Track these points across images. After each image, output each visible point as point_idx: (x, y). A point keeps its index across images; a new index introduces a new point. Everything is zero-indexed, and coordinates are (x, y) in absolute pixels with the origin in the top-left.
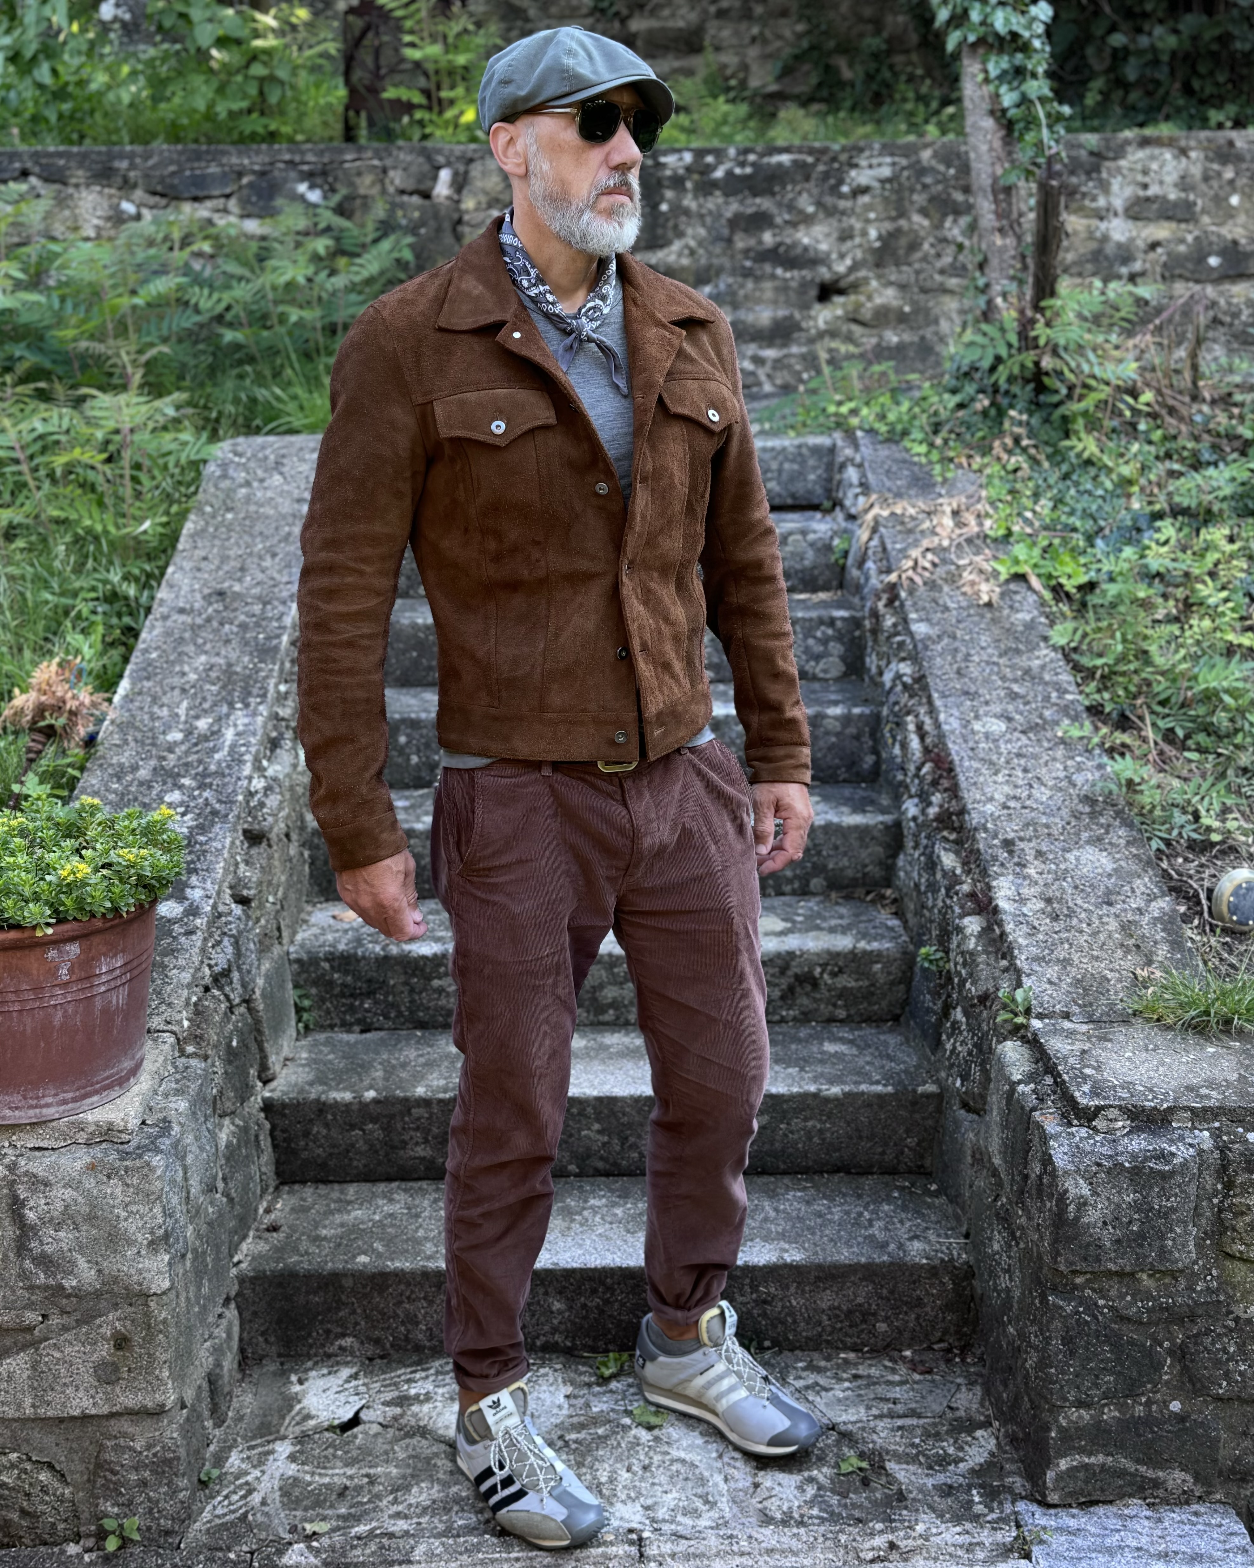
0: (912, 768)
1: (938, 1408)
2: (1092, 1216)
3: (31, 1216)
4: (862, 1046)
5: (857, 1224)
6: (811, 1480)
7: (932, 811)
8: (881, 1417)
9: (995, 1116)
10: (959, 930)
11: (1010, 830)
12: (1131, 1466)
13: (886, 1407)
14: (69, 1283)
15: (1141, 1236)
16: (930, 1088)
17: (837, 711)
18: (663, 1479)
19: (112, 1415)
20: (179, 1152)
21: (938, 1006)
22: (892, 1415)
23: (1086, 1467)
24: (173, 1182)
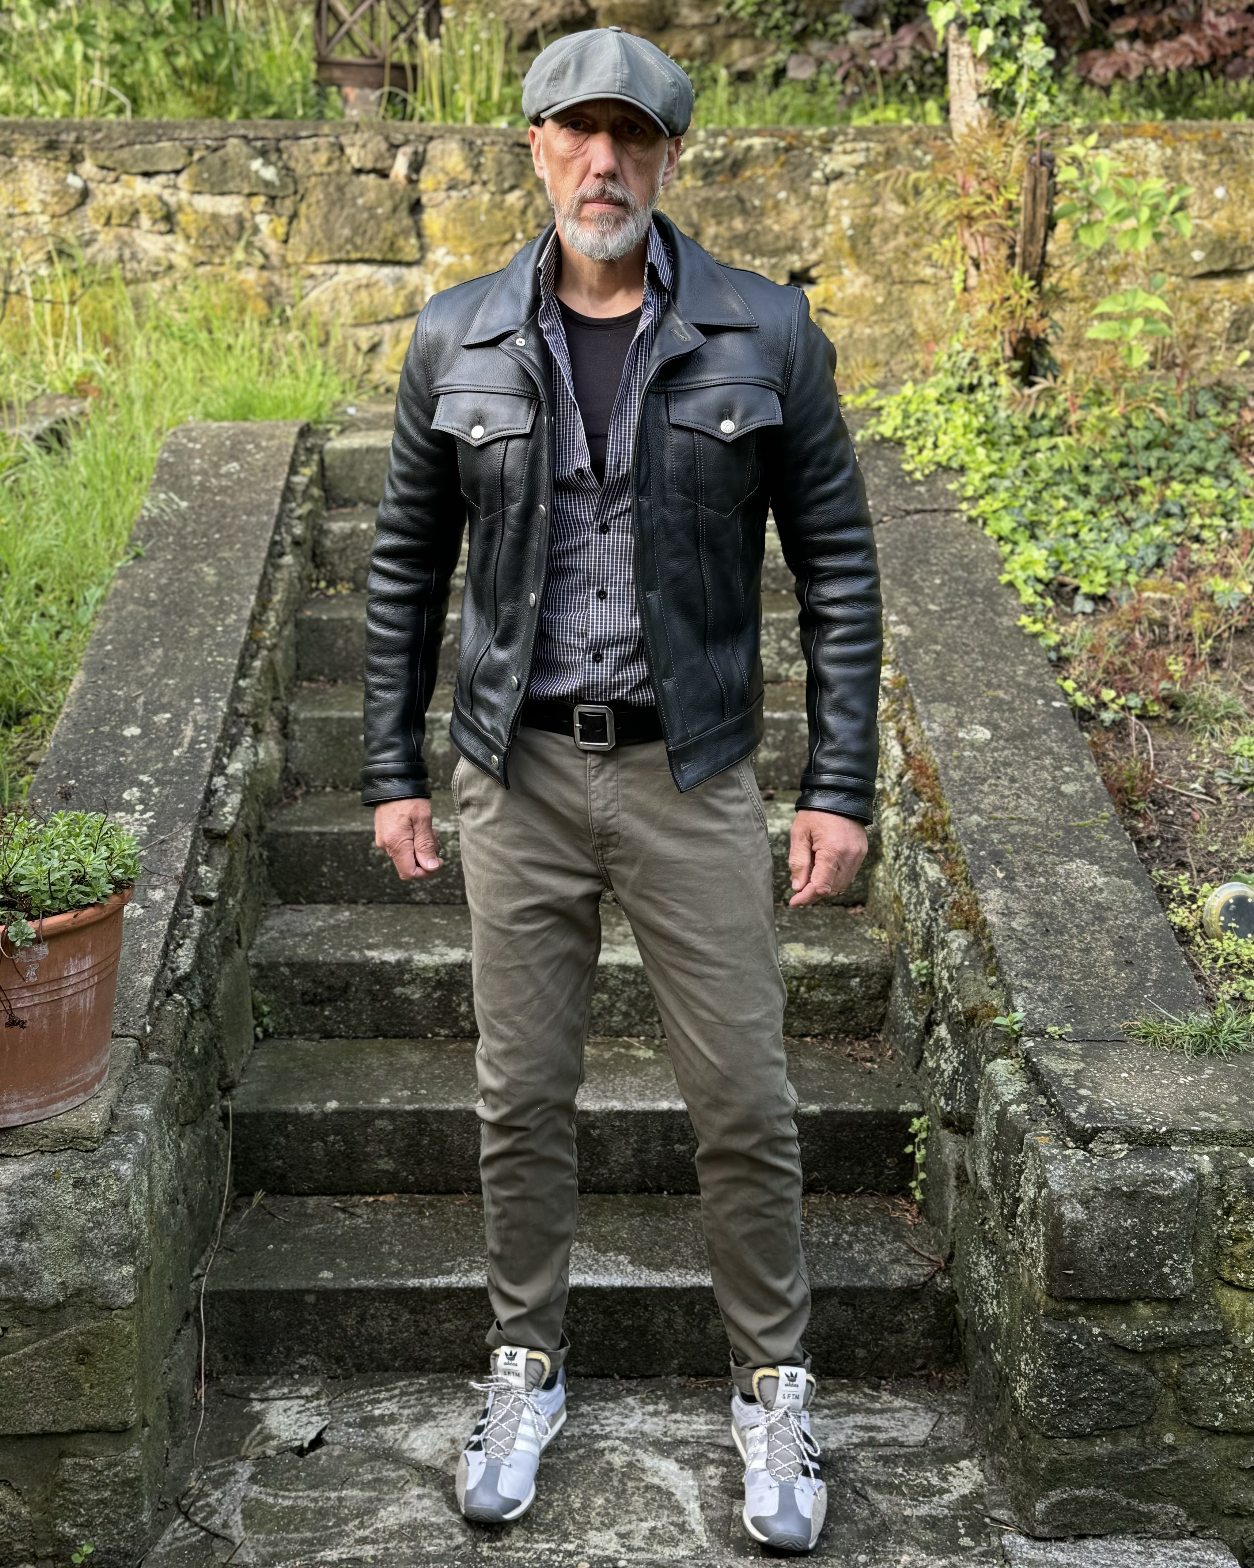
1: (920, 1438)
2: (1086, 1242)
5: (836, 1246)
7: (913, 820)
8: (861, 1445)
9: (984, 1136)
10: (944, 944)
11: (998, 842)
12: (1123, 1501)
13: (866, 1436)
14: (32, 1295)
15: (1139, 1262)
18: (638, 1506)
19: (72, 1433)
20: (145, 1162)
21: (920, 1023)
22: (872, 1444)
23: (1076, 1500)
24: (139, 1192)
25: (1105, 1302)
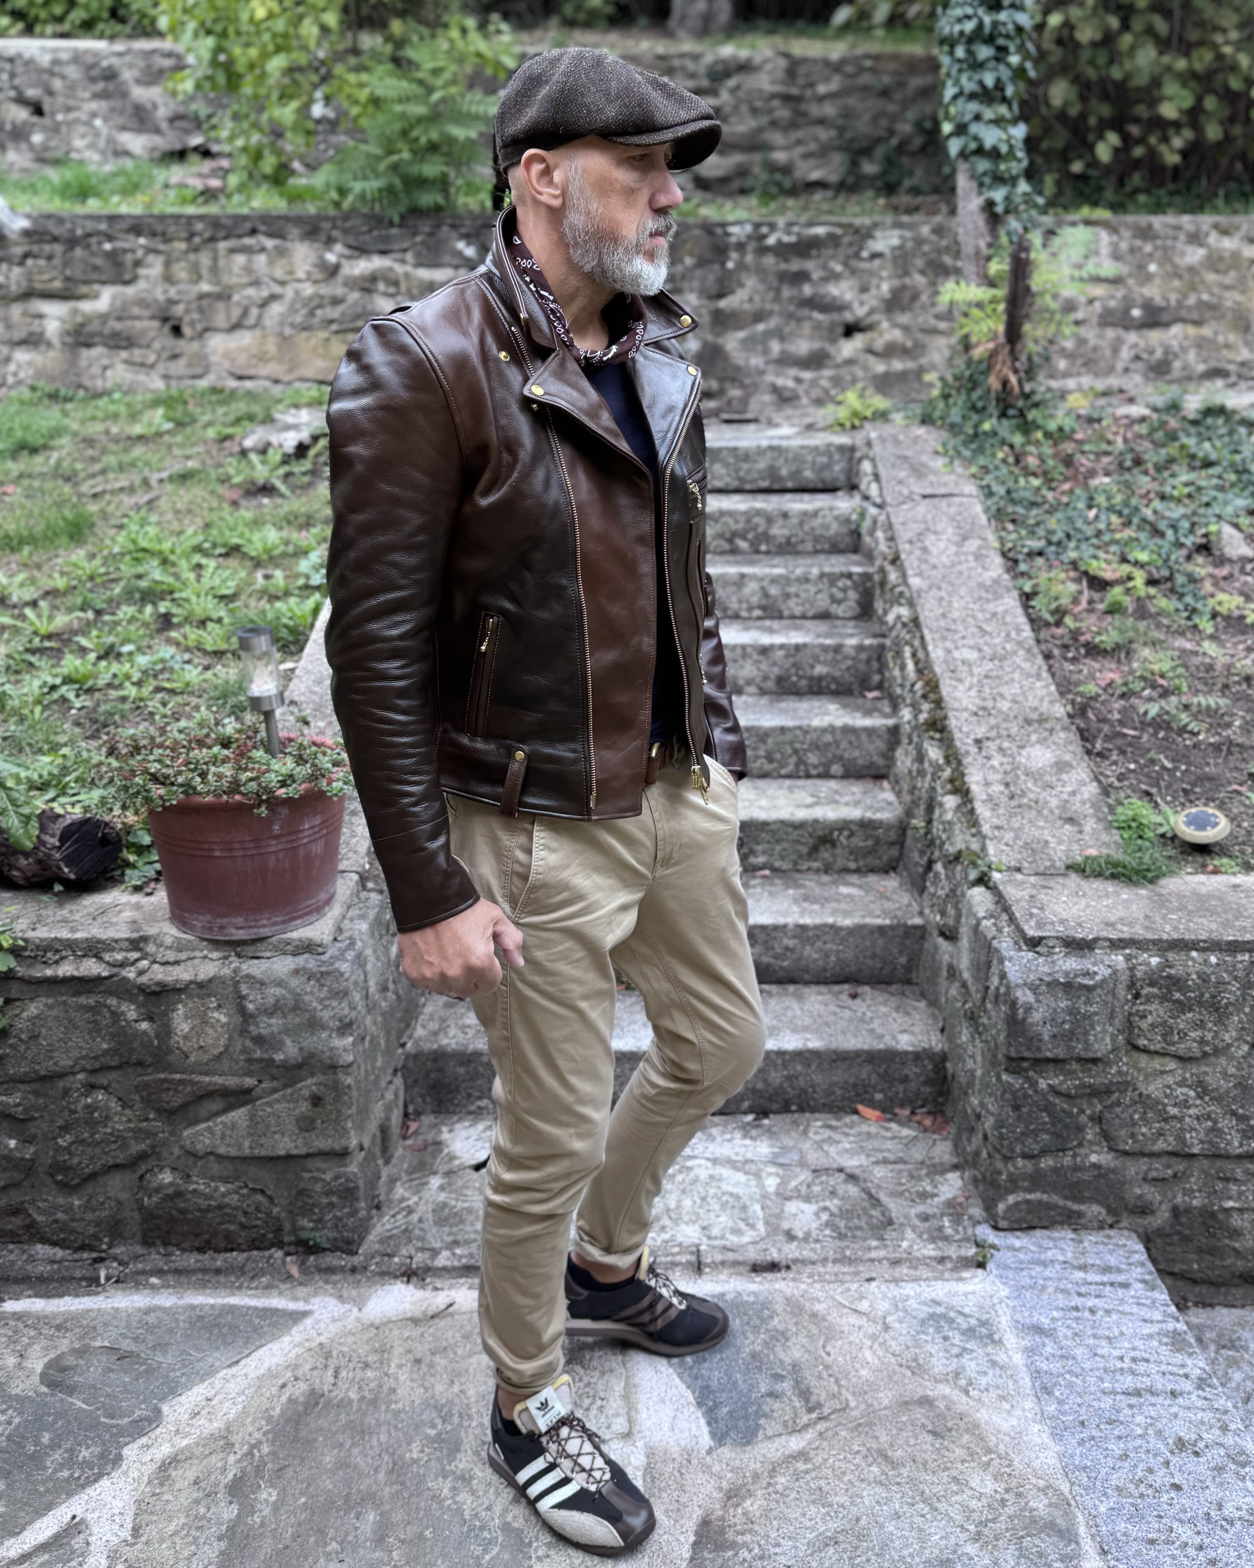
0: (908, 684)
1: (919, 1158)
2: (1036, 1017)
3: (251, 1007)
4: (868, 889)
5: (862, 1020)
6: (825, 1209)
7: (923, 717)
8: (877, 1163)
9: (965, 942)
10: (941, 805)
11: (980, 732)
12: (1061, 1203)
13: (880, 1156)
14: (279, 1057)
15: (1072, 1032)
16: (918, 921)
17: (853, 642)
18: (717, 1207)
19: (308, 1156)
20: (360, 961)
21: (924, 861)
22: (885, 1161)
23: (1028, 1202)
24: (356, 983)
25: (1048, 1060)
